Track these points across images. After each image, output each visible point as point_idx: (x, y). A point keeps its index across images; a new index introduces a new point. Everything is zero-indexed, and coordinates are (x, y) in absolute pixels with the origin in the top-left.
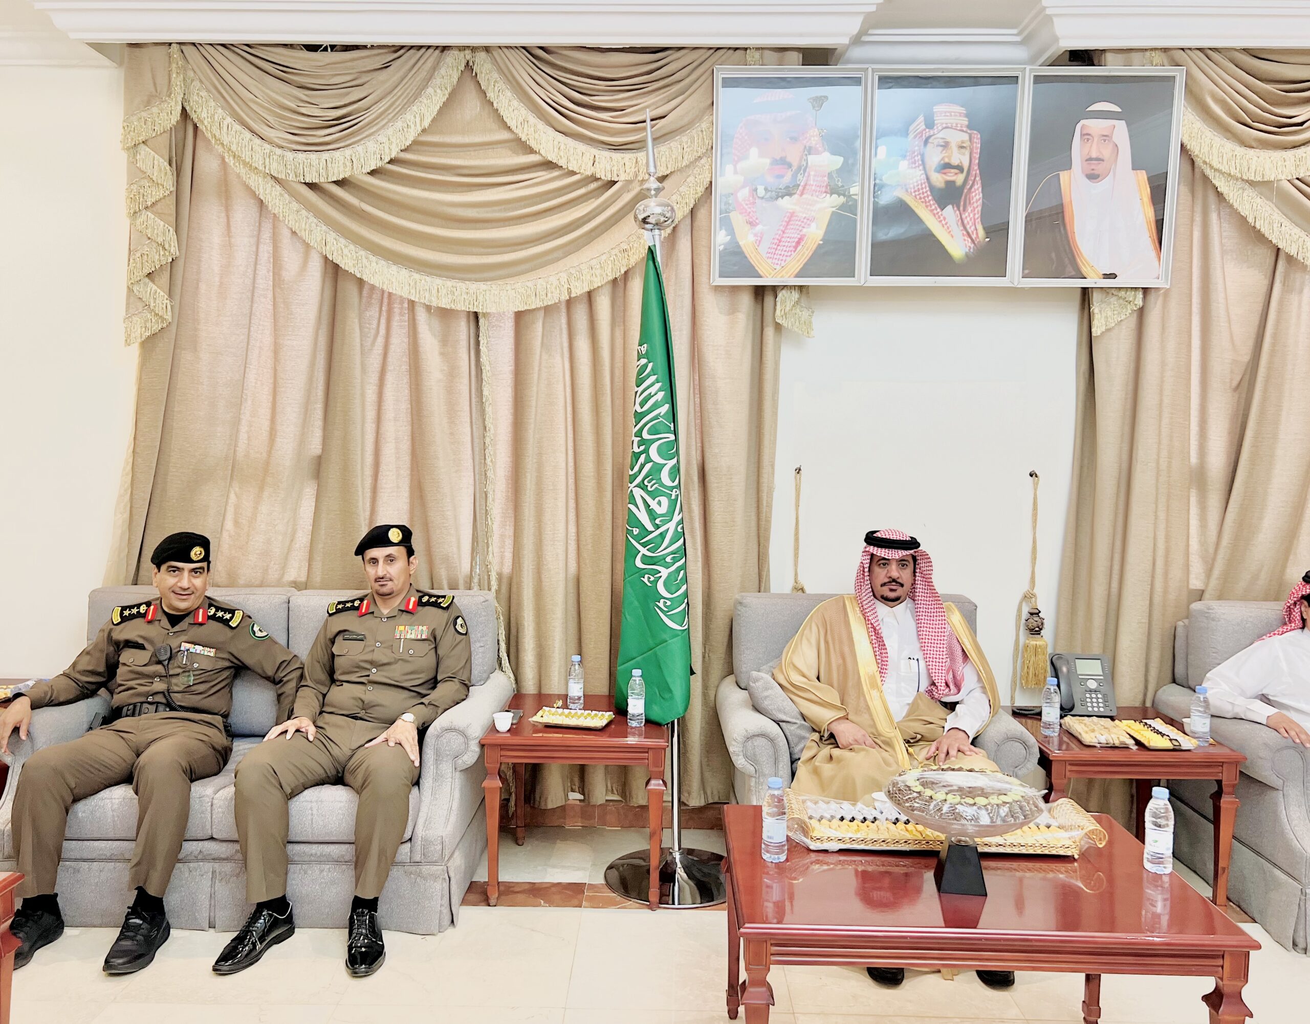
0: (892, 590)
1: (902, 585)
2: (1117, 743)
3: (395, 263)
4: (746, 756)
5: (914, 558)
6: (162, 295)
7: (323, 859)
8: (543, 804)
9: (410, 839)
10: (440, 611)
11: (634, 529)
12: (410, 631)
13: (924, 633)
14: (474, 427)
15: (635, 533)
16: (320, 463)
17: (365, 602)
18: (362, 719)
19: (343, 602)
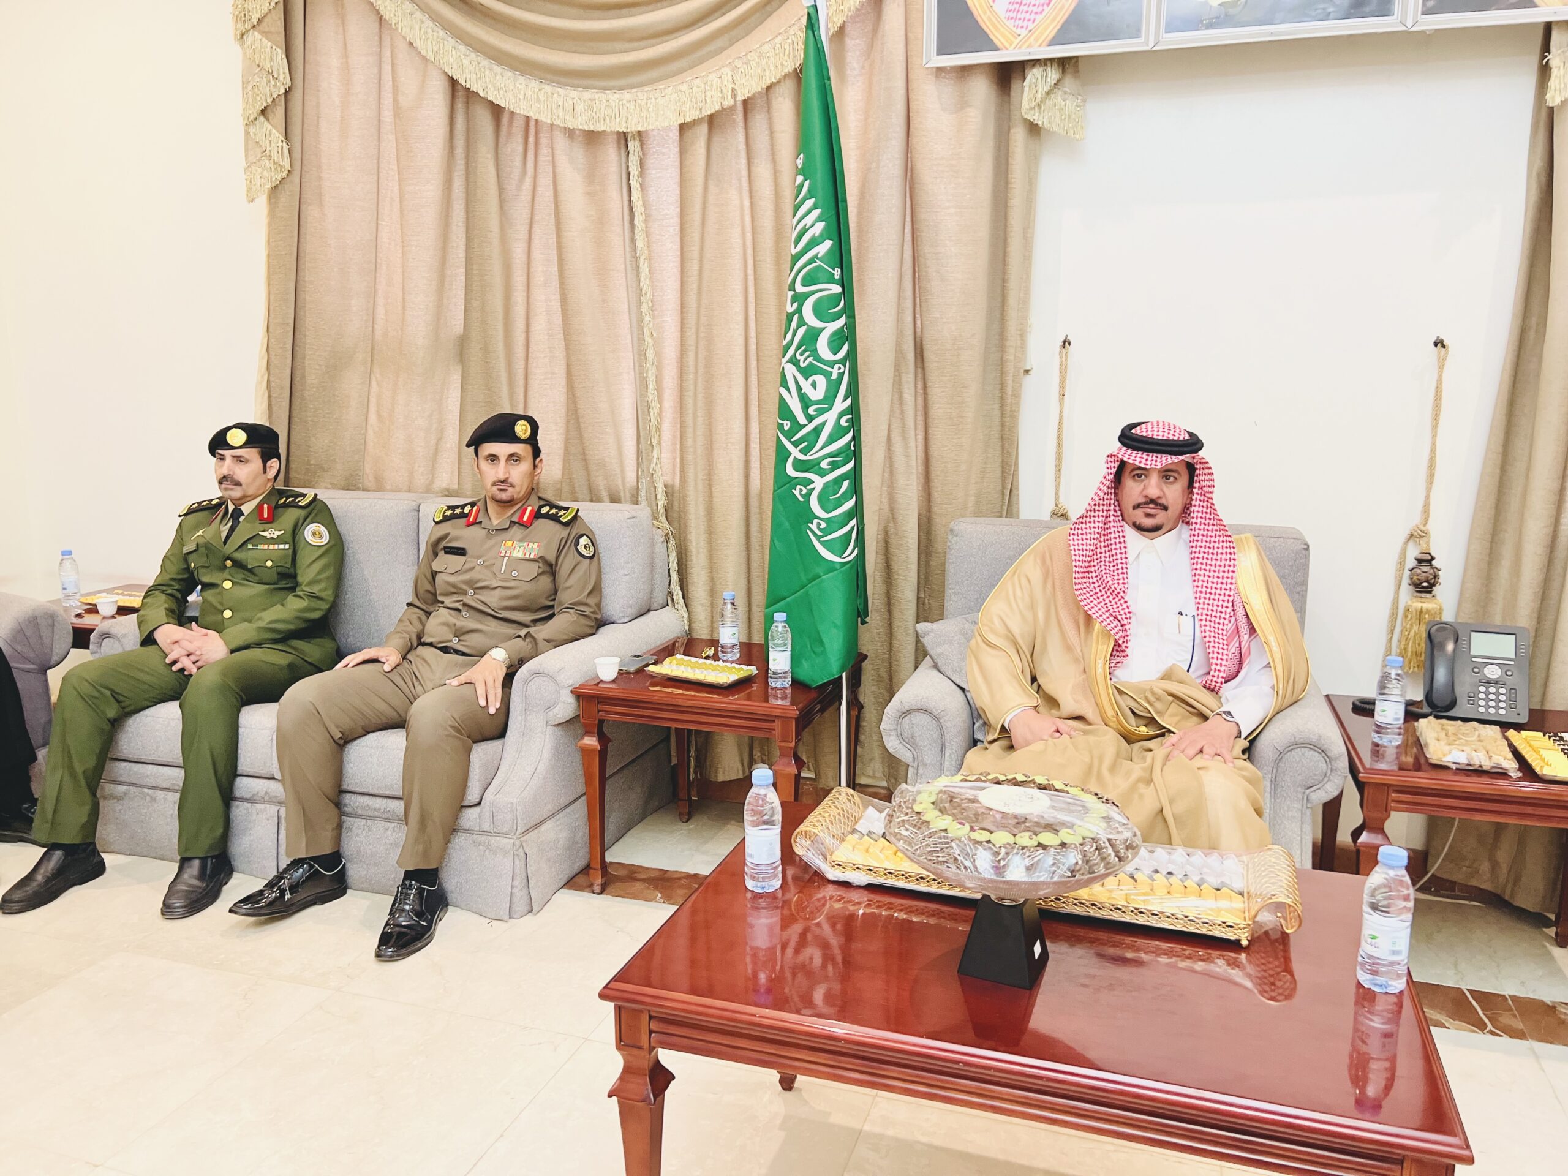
0: (1148, 515)
1: (1166, 508)
2: (1487, 765)
3: (523, 73)
4: (901, 737)
5: (1191, 468)
6: (277, 135)
7: (387, 815)
8: (713, 774)
9: (479, 803)
10: (558, 526)
11: (785, 422)
12: (517, 548)
13: (1201, 578)
14: (630, 289)
15: (786, 428)
16: (463, 342)
17: (475, 508)
18: (456, 652)
19: (453, 508)
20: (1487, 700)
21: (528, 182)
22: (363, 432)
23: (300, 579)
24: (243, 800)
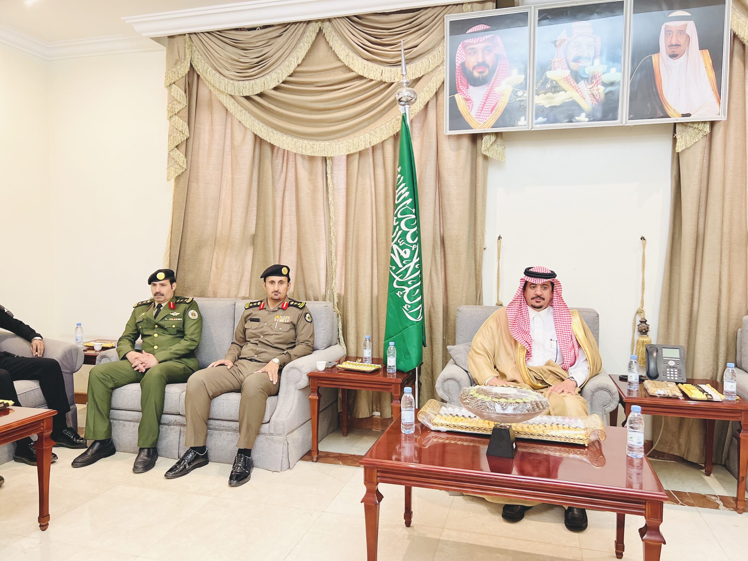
0: (537, 302)
1: (544, 299)
2: (671, 395)
3: (286, 134)
4: (444, 390)
5: (552, 284)
6: (182, 155)
7: (228, 428)
8: (357, 415)
9: (269, 422)
10: (298, 310)
11: (393, 267)
12: (281, 319)
13: (559, 326)
14: (325, 217)
15: (393, 269)
16: (254, 237)
17: (263, 303)
18: (256, 361)
19: (253, 303)
20: (670, 374)
21: (283, 175)
22: (209, 273)
23: (186, 333)
24: (165, 424)
